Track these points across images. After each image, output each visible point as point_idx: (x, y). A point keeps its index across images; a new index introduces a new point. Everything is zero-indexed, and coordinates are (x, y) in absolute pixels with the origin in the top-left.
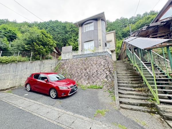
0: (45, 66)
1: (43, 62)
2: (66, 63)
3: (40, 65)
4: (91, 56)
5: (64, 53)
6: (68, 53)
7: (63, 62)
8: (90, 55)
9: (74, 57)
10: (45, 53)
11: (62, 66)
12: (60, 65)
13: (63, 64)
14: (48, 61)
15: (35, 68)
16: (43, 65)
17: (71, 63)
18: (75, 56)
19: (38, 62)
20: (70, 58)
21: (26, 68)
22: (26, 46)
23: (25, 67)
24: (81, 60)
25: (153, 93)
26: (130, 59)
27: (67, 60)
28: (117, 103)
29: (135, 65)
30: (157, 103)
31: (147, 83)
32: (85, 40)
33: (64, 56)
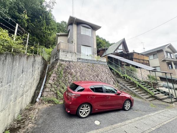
6: (71, 53)
7: (65, 64)
18: (79, 59)
21: (23, 72)
23: (21, 68)
24: (89, 65)
25: (149, 91)
26: (115, 70)
27: (71, 63)
28: (146, 99)
29: (124, 75)
30: (152, 95)
31: (141, 86)
32: (83, 43)
33: (64, 55)
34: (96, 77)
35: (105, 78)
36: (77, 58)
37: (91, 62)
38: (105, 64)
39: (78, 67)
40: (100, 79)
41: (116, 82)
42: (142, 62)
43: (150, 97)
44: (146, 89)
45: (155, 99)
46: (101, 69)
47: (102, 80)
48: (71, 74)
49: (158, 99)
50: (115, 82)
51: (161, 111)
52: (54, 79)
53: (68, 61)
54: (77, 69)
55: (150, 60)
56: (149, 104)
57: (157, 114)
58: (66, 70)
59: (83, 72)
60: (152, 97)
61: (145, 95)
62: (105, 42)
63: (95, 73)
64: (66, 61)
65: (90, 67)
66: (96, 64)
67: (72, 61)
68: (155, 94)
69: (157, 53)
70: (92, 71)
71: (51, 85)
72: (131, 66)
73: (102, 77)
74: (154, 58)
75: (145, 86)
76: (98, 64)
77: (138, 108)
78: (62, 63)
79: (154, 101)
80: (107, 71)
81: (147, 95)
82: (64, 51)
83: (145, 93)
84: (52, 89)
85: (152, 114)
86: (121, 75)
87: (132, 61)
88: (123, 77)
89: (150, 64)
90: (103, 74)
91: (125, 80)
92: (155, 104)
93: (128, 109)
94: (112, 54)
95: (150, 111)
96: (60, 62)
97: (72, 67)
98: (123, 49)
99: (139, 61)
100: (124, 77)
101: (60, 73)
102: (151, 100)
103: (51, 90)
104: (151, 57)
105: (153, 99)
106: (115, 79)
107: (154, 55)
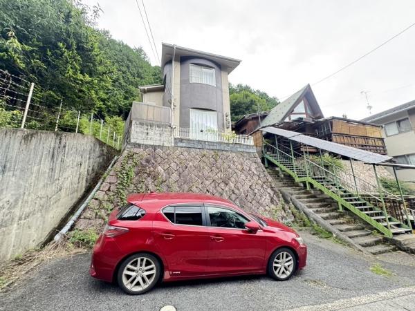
0: (67, 160)
1: (63, 141)
4: (226, 149)
6: (159, 126)
8: (222, 148)
9: (179, 144)
11: (144, 166)
13: (148, 161)
15: (35, 169)
16: (61, 156)
18: (181, 140)
19: (50, 140)
20: (166, 144)
24: (205, 155)
25: (374, 224)
26: (281, 166)
27: (159, 150)
28: (362, 249)
29: (303, 179)
30: (386, 235)
31: (353, 209)
32: (195, 102)
33: (142, 132)
34: (222, 185)
35: (247, 187)
36: (175, 139)
37: (212, 147)
38: (251, 151)
39: (176, 160)
40: (233, 188)
41: (278, 197)
42: (361, 142)
43: (377, 243)
44: (367, 219)
45: (394, 250)
46: (236, 164)
47: (237, 191)
48: (155, 178)
49: (405, 251)
50: (275, 198)
51: (402, 290)
52: (109, 190)
53: (152, 146)
54: (173, 164)
55: (387, 136)
56: (366, 265)
57: (384, 299)
58: (144, 169)
59: (186, 172)
60: (386, 241)
61: (361, 236)
62: (265, 100)
63: (219, 174)
64: (146, 146)
65: (206, 161)
66: (226, 151)
67: (162, 147)
68: (395, 234)
69: (408, 116)
70: (213, 168)
71: (100, 203)
72: (327, 154)
73: (239, 185)
74: (400, 132)
75: (361, 210)
76: (232, 151)
77: (324, 275)
78: (137, 150)
79: (389, 254)
80: (256, 168)
81: (368, 235)
82: (141, 124)
83: (362, 229)
84: (99, 214)
85: (364, 299)
86: (297, 180)
87: (331, 141)
88: (302, 185)
89: (387, 148)
90: (243, 176)
91: (304, 193)
92: (391, 266)
93: (284, 276)
94: (274, 126)
95: (361, 287)
96: (132, 150)
97: (159, 160)
98: (306, 113)
99: (350, 139)
100: (304, 184)
101: (127, 174)
102: (380, 253)
103: (97, 214)
104: (392, 129)
105: (387, 248)
106: (276, 189)
107: (399, 122)
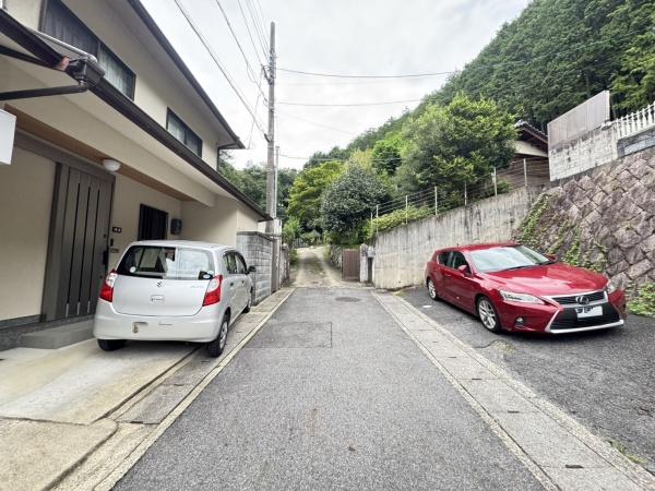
0: (486, 223)
1: (476, 209)
2: (577, 195)
3: (466, 223)
5: (559, 150)
6: (585, 139)
7: (559, 191)
9: (627, 151)
10: (472, 177)
11: (553, 210)
12: (544, 211)
13: (561, 202)
14: (494, 204)
16: (475, 221)
17: (608, 188)
18: (633, 140)
19: (460, 214)
20: (601, 163)
21: (429, 238)
22: (418, 176)
23: (425, 235)
27: (584, 179)
33: (561, 162)
36: (619, 144)
39: (607, 186)
53: (575, 176)
58: (552, 213)
67: (591, 171)
78: (553, 190)
